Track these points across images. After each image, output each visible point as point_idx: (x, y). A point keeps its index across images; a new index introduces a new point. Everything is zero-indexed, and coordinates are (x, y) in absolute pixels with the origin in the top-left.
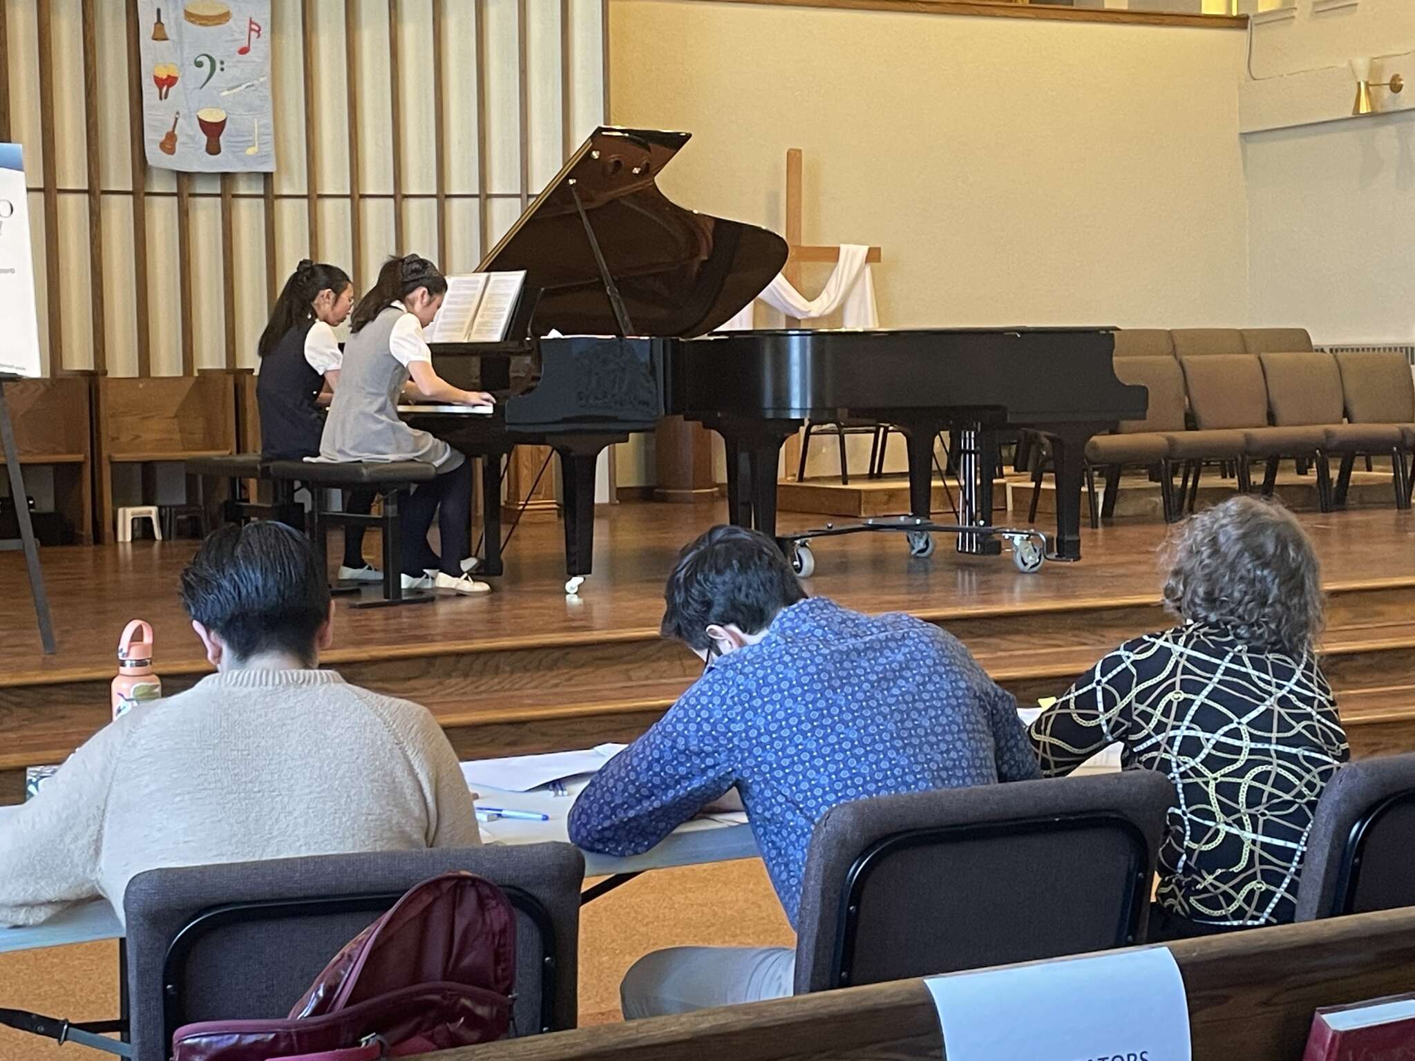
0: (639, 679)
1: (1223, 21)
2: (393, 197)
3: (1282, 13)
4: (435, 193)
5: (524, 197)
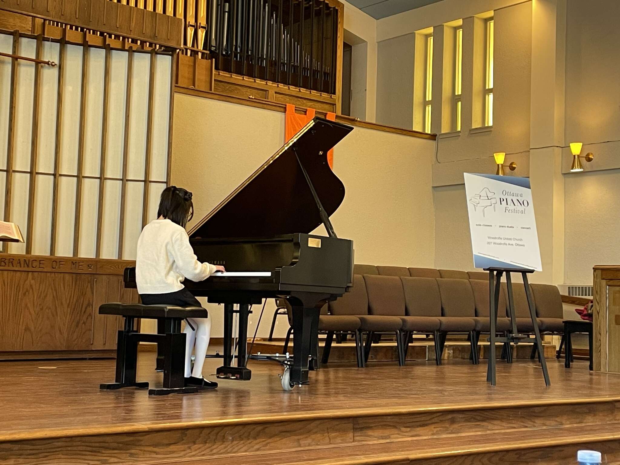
0: (305, 446)
1: (427, 136)
2: (53, 175)
3: (453, 134)
4: (76, 175)
5: (124, 180)
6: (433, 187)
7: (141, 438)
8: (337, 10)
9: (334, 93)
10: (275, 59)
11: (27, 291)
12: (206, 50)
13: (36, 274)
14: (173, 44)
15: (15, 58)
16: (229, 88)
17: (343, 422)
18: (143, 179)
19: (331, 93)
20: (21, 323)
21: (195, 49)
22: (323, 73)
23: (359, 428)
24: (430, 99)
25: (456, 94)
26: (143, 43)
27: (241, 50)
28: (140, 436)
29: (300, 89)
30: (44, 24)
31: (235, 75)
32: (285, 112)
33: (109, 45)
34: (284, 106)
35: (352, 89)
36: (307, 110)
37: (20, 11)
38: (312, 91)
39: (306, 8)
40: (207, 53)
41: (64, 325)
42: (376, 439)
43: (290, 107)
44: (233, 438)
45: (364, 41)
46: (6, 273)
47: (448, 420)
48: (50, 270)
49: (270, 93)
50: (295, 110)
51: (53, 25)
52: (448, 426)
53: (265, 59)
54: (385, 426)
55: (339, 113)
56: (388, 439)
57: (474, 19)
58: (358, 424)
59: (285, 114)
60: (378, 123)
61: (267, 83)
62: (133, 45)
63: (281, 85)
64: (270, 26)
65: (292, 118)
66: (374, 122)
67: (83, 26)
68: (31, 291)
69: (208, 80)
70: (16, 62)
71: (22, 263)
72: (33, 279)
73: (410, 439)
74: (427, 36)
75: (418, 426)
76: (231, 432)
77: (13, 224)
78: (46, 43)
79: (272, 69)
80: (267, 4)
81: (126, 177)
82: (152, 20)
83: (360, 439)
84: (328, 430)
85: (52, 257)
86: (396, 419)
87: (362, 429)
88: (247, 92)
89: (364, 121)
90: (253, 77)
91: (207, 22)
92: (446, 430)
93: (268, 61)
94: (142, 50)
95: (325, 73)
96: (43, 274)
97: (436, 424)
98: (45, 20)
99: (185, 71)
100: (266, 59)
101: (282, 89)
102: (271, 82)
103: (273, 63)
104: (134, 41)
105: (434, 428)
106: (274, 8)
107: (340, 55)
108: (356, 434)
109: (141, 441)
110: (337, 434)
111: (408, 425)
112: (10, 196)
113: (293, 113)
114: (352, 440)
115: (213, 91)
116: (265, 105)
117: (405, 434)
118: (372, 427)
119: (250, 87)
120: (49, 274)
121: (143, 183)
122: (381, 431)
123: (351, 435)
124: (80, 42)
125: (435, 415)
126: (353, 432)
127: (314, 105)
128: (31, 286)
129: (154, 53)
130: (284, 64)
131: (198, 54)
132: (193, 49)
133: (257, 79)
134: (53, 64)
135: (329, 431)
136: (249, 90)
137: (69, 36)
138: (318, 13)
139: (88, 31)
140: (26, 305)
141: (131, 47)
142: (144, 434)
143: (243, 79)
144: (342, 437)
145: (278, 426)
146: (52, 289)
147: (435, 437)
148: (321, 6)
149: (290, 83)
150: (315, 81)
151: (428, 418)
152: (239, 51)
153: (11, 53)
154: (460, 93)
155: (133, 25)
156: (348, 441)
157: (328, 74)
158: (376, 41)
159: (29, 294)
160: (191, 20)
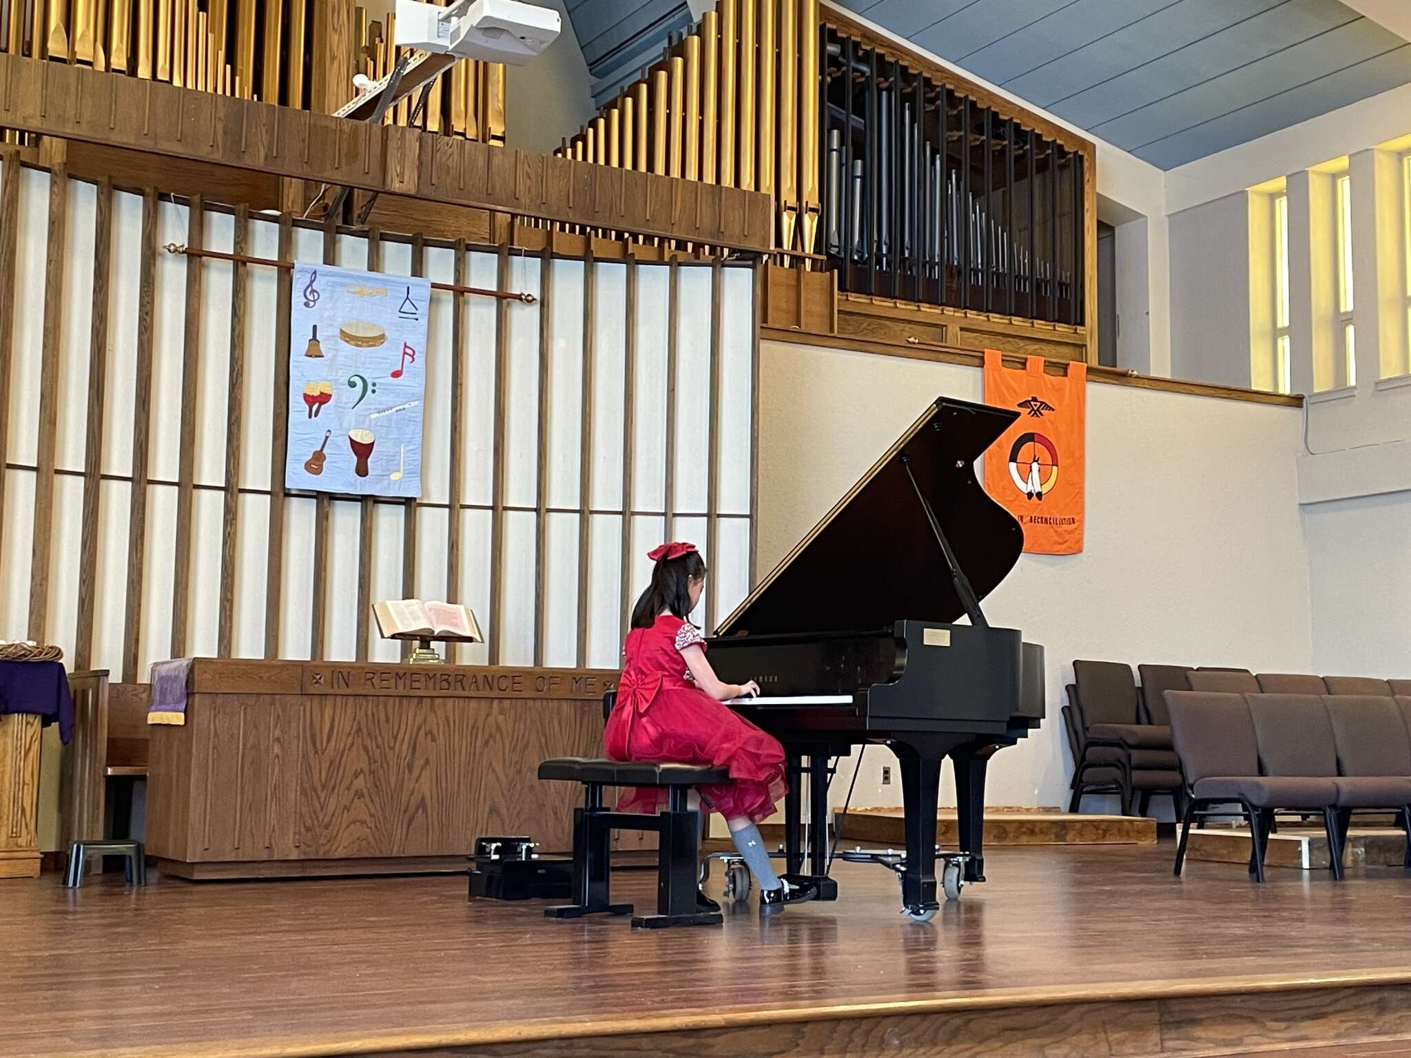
1: (1282, 399)
2: (535, 510)
3: (1341, 392)
4: (578, 508)
5: (669, 515)
6: (1301, 505)
7: (711, 1041)
8: (1081, 157)
9: (1082, 323)
10: (958, 263)
11: (491, 735)
12: (820, 253)
13: (507, 703)
14: (754, 245)
15: (460, 291)
16: (869, 325)
17: (1137, 1010)
18: (706, 512)
19: (1076, 324)
20: (481, 801)
21: (799, 252)
22: (1057, 285)
23: (1174, 1022)
24: (1286, 324)
25: (1343, 310)
26: (698, 246)
27: (889, 250)
28: (709, 1036)
29: (1010, 320)
30: (512, 224)
31: (878, 298)
32: (982, 366)
33: (633, 254)
34: (980, 354)
35: (1118, 312)
36: (1026, 359)
37: (465, 202)
38: (1035, 321)
39: (1018, 158)
40: (822, 260)
41: (563, 802)
42: (1212, 1045)
43: (993, 356)
44: (901, 1043)
45: (1138, 215)
46: (450, 702)
47: (1372, 1003)
48: (533, 694)
49: (950, 328)
50: (1003, 360)
51: (529, 224)
52: (1371, 1017)
53: (937, 264)
54: (1231, 1018)
55: (1094, 362)
56: (1238, 1045)
57: (1373, 155)
58: (1170, 1012)
59: (983, 372)
60: (1177, 379)
61: (942, 310)
62: (679, 253)
63: (972, 314)
64: (945, 198)
65: (998, 378)
66: (1168, 377)
67: (584, 222)
68: (498, 736)
69: (827, 311)
70: (461, 299)
71: (480, 682)
72: (501, 713)
73: (1286, 1046)
74: (1273, 197)
75: (1304, 1018)
76: (896, 1030)
77: (460, 608)
78: (516, 260)
79: (952, 283)
80: (938, 156)
81: (672, 510)
82: (714, 203)
83: (1178, 1047)
84: (1105, 1026)
85: (538, 669)
86: (1253, 1003)
87: (1178, 1024)
88: (903, 330)
89: (1145, 374)
90: (914, 301)
91: (821, 200)
92: (1368, 1027)
93: (944, 269)
94: (697, 261)
95: (1061, 284)
96: (519, 702)
97: (1343, 1014)
98: (514, 216)
99: (780, 299)
100: (941, 263)
101: (975, 322)
102: (952, 309)
103: (955, 271)
104: (681, 245)
105: (1341, 1021)
106: (952, 162)
107: (1092, 246)
108: (1166, 1036)
109: (712, 1046)
110: (1126, 1034)
111: (1280, 1015)
112: (457, 555)
113: (998, 365)
114: (1158, 1049)
115: (836, 333)
116: (941, 356)
117: (1276, 1035)
118: (1202, 1020)
119: (910, 322)
120: (530, 703)
121: (706, 518)
122: (1222, 1028)
123: (1155, 1036)
124: (580, 253)
125: (1341, 995)
126: (1161, 1030)
127: (1041, 349)
128: (498, 728)
129: (718, 264)
130: (976, 271)
131: (804, 263)
132: (794, 253)
133: (921, 304)
134: (530, 298)
135: (1107, 1026)
136: (908, 326)
137: (558, 245)
138: (1043, 167)
139: (593, 232)
140: (491, 764)
141: (674, 257)
142: (718, 1031)
143: (896, 307)
144: (1135, 1041)
145: (999, 1017)
146: (538, 733)
147: (1343, 1041)
148: (1050, 151)
149: (990, 308)
150: (1041, 301)
151: (1328, 999)
152: (884, 252)
153: (451, 282)
154: (1350, 308)
155: (676, 213)
156: (1149, 1049)
157: (1067, 286)
158: (1164, 213)
159: (495, 742)
160: (789, 197)
